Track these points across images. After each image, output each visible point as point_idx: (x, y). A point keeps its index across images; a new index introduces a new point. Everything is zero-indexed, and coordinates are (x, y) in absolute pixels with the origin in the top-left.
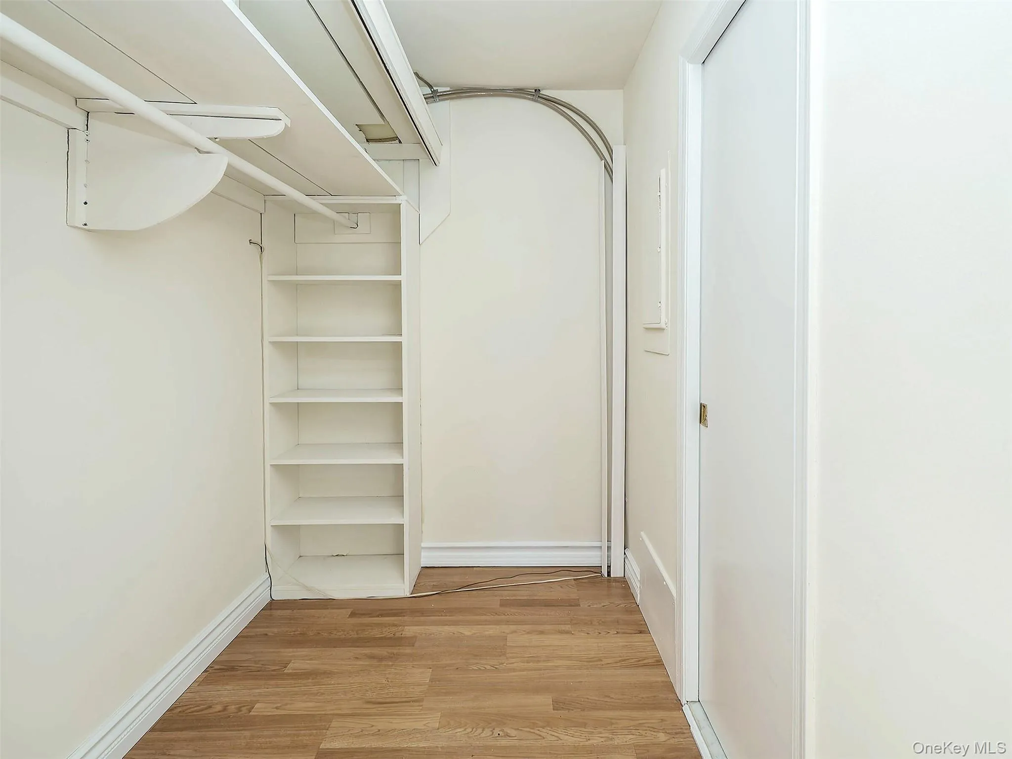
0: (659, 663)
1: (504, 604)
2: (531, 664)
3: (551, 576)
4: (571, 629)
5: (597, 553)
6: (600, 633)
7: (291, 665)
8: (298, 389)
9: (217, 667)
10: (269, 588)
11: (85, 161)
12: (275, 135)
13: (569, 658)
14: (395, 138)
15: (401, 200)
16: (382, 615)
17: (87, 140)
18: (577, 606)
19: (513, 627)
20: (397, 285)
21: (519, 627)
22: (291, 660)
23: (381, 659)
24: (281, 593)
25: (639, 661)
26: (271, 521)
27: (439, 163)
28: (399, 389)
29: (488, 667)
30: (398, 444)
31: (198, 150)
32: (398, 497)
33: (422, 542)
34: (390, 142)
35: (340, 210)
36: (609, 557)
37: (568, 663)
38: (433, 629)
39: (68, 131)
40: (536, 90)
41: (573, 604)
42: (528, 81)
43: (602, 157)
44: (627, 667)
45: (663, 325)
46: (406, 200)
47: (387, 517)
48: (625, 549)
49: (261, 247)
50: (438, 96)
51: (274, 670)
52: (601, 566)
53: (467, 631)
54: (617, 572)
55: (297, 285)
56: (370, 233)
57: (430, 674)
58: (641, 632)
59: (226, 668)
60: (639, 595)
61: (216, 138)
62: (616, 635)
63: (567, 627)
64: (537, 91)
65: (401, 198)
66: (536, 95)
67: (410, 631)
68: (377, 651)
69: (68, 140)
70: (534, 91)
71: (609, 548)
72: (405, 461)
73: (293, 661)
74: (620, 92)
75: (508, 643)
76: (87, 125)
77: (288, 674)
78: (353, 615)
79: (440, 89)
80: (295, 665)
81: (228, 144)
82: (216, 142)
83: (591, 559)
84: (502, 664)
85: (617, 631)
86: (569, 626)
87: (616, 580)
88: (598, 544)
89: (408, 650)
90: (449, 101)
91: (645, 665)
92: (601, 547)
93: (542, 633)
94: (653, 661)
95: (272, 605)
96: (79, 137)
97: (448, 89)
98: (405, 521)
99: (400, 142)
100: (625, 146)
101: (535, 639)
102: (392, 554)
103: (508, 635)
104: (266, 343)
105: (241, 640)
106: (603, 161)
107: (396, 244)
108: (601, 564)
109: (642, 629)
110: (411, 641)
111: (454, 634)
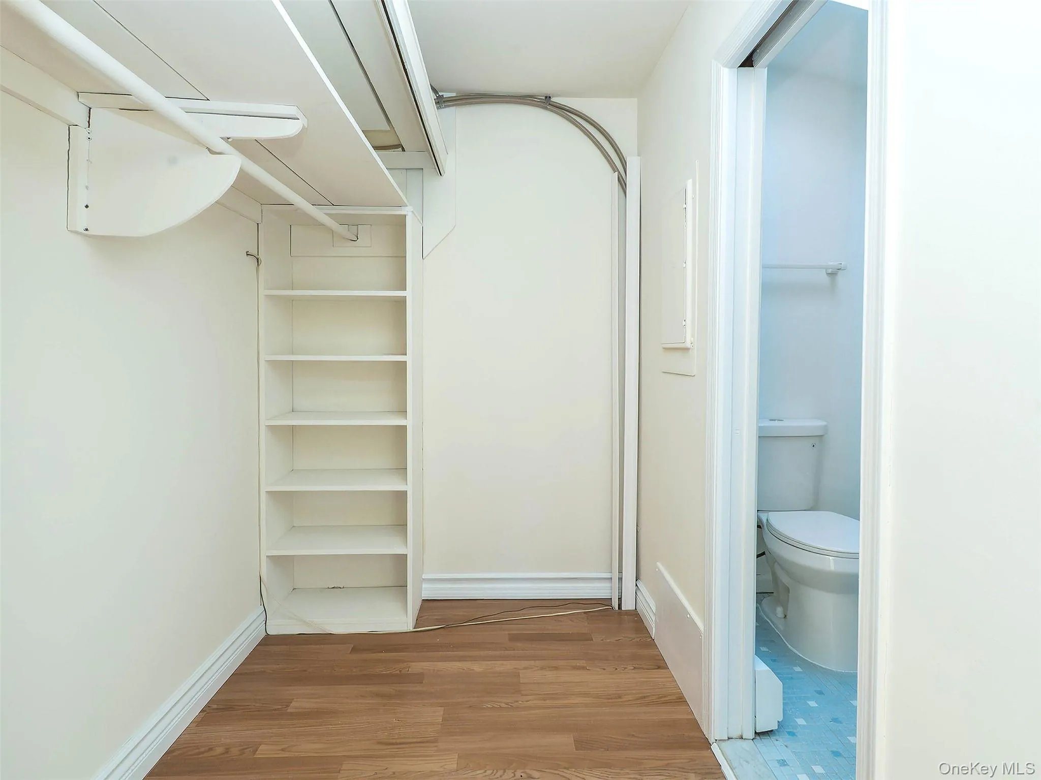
0: (681, 700)
1: (514, 638)
2: (548, 702)
3: (558, 609)
4: (585, 665)
5: (607, 585)
6: (616, 669)
7: (293, 704)
8: (293, 411)
9: (215, 706)
10: (264, 622)
11: (87, 160)
12: (291, 136)
13: (586, 695)
14: (399, 146)
15: (407, 211)
16: (387, 651)
17: (89, 138)
18: (591, 640)
19: (525, 663)
20: (402, 302)
21: (532, 663)
22: (293, 699)
23: (389, 696)
24: (278, 627)
25: (661, 698)
26: (266, 552)
27: (444, 173)
28: (403, 412)
29: (503, 705)
30: (402, 470)
31: (209, 150)
32: (400, 526)
33: (423, 573)
34: (393, 150)
35: (344, 221)
36: (620, 589)
37: (588, 700)
38: (441, 665)
39: (69, 127)
40: (546, 97)
41: (585, 638)
42: (538, 87)
43: (614, 168)
44: (647, 705)
45: (688, 345)
46: (412, 211)
47: (391, 547)
48: (636, 581)
49: (258, 259)
50: (444, 102)
51: (275, 710)
52: (611, 599)
53: (477, 667)
54: (628, 605)
55: (292, 300)
56: (371, 247)
57: (442, 713)
58: (659, 668)
59: (224, 707)
60: (654, 629)
61: (228, 138)
62: (633, 671)
63: (581, 663)
64: (548, 98)
65: (407, 209)
66: (546, 102)
67: (417, 667)
68: (385, 689)
69: (69, 138)
70: (544, 98)
71: (620, 579)
72: (409, 488)
73: (295, 700)
74: (634, 101)
75: (521, 679)
76: (89, 122)
77: (291, 714)
78: (354, 650)
79: (446, 95)
80: (297, 705)
81: (240, 145)
82: (228, 142)
83: (599, 591)
84: (517, 701)
85: (634, 666)
86: (584, 661)
87: (628, 613)
88: (608, 575)
89: (418, 688)
90: (454, 107)
91: (666, 703)
92: (611, 578)
93: (556, 668)
94: (675, 698)
95: (268, 641)
96: (80, 134)
97: (454, 94)
98: (409, 551)
99: (403, 150)
100: (639, 157)
101: (550, 675)
102: (393, 585)
103: (520, 671)
104: (262, 363)
105: (239, 677)
106: (617, 173)
107: (400, 258)
108: (611, 596)
109: (660, 664)
110: (419, 678)
111: (464, 669)
